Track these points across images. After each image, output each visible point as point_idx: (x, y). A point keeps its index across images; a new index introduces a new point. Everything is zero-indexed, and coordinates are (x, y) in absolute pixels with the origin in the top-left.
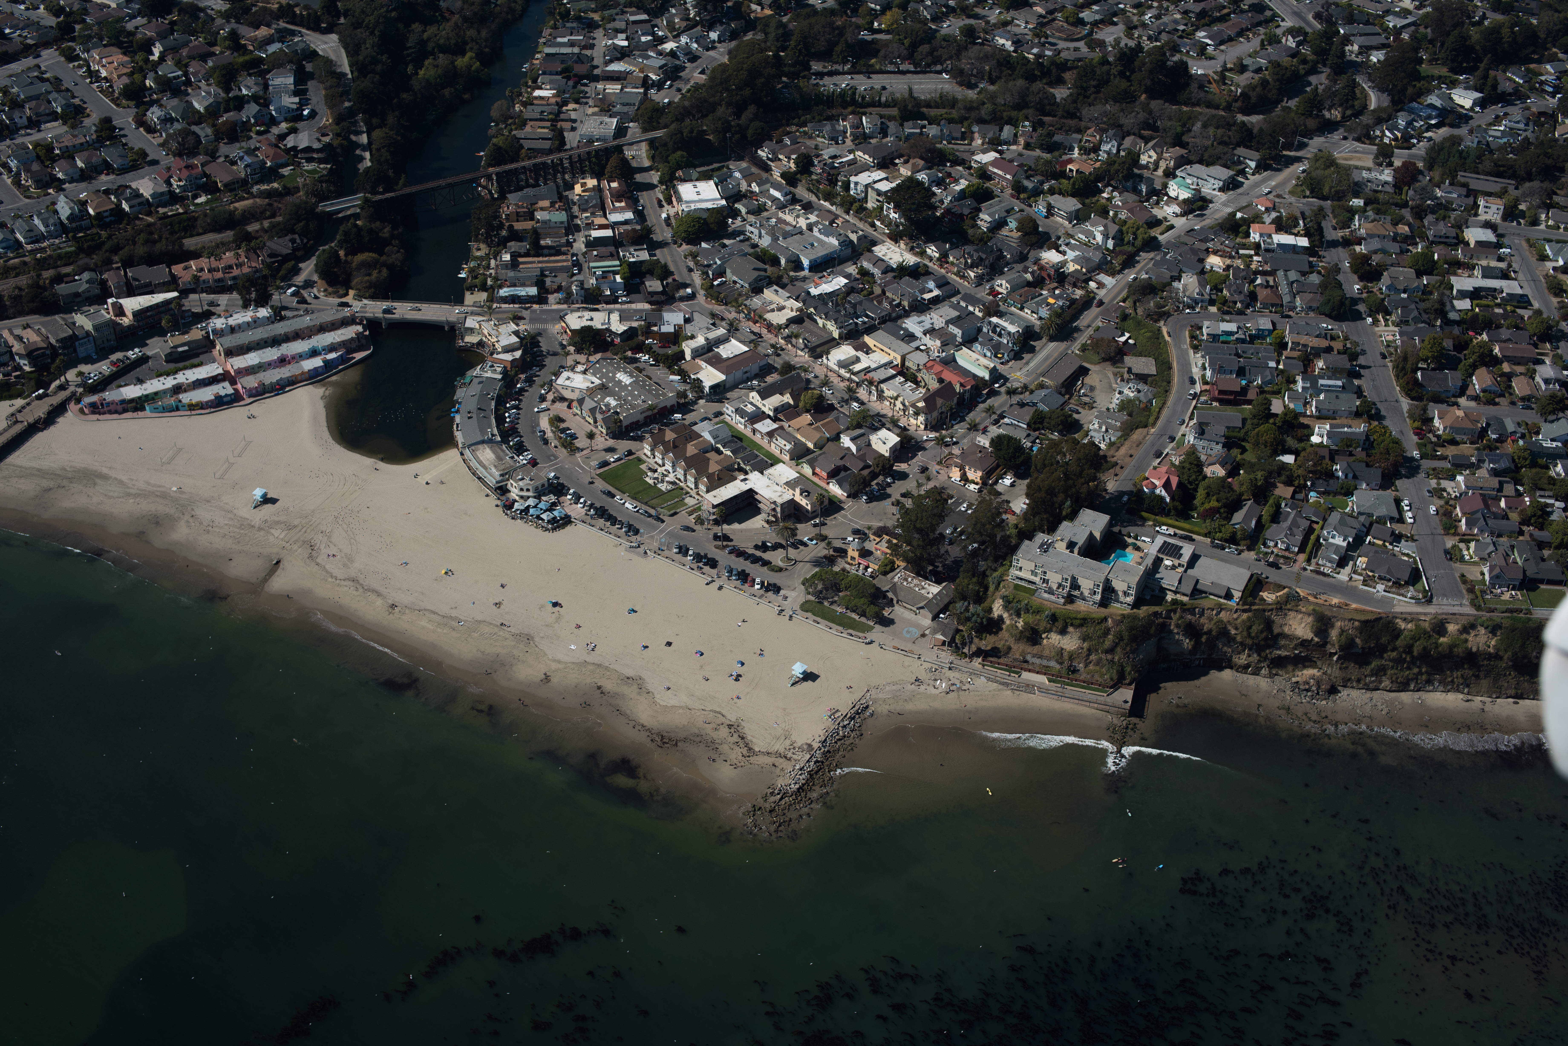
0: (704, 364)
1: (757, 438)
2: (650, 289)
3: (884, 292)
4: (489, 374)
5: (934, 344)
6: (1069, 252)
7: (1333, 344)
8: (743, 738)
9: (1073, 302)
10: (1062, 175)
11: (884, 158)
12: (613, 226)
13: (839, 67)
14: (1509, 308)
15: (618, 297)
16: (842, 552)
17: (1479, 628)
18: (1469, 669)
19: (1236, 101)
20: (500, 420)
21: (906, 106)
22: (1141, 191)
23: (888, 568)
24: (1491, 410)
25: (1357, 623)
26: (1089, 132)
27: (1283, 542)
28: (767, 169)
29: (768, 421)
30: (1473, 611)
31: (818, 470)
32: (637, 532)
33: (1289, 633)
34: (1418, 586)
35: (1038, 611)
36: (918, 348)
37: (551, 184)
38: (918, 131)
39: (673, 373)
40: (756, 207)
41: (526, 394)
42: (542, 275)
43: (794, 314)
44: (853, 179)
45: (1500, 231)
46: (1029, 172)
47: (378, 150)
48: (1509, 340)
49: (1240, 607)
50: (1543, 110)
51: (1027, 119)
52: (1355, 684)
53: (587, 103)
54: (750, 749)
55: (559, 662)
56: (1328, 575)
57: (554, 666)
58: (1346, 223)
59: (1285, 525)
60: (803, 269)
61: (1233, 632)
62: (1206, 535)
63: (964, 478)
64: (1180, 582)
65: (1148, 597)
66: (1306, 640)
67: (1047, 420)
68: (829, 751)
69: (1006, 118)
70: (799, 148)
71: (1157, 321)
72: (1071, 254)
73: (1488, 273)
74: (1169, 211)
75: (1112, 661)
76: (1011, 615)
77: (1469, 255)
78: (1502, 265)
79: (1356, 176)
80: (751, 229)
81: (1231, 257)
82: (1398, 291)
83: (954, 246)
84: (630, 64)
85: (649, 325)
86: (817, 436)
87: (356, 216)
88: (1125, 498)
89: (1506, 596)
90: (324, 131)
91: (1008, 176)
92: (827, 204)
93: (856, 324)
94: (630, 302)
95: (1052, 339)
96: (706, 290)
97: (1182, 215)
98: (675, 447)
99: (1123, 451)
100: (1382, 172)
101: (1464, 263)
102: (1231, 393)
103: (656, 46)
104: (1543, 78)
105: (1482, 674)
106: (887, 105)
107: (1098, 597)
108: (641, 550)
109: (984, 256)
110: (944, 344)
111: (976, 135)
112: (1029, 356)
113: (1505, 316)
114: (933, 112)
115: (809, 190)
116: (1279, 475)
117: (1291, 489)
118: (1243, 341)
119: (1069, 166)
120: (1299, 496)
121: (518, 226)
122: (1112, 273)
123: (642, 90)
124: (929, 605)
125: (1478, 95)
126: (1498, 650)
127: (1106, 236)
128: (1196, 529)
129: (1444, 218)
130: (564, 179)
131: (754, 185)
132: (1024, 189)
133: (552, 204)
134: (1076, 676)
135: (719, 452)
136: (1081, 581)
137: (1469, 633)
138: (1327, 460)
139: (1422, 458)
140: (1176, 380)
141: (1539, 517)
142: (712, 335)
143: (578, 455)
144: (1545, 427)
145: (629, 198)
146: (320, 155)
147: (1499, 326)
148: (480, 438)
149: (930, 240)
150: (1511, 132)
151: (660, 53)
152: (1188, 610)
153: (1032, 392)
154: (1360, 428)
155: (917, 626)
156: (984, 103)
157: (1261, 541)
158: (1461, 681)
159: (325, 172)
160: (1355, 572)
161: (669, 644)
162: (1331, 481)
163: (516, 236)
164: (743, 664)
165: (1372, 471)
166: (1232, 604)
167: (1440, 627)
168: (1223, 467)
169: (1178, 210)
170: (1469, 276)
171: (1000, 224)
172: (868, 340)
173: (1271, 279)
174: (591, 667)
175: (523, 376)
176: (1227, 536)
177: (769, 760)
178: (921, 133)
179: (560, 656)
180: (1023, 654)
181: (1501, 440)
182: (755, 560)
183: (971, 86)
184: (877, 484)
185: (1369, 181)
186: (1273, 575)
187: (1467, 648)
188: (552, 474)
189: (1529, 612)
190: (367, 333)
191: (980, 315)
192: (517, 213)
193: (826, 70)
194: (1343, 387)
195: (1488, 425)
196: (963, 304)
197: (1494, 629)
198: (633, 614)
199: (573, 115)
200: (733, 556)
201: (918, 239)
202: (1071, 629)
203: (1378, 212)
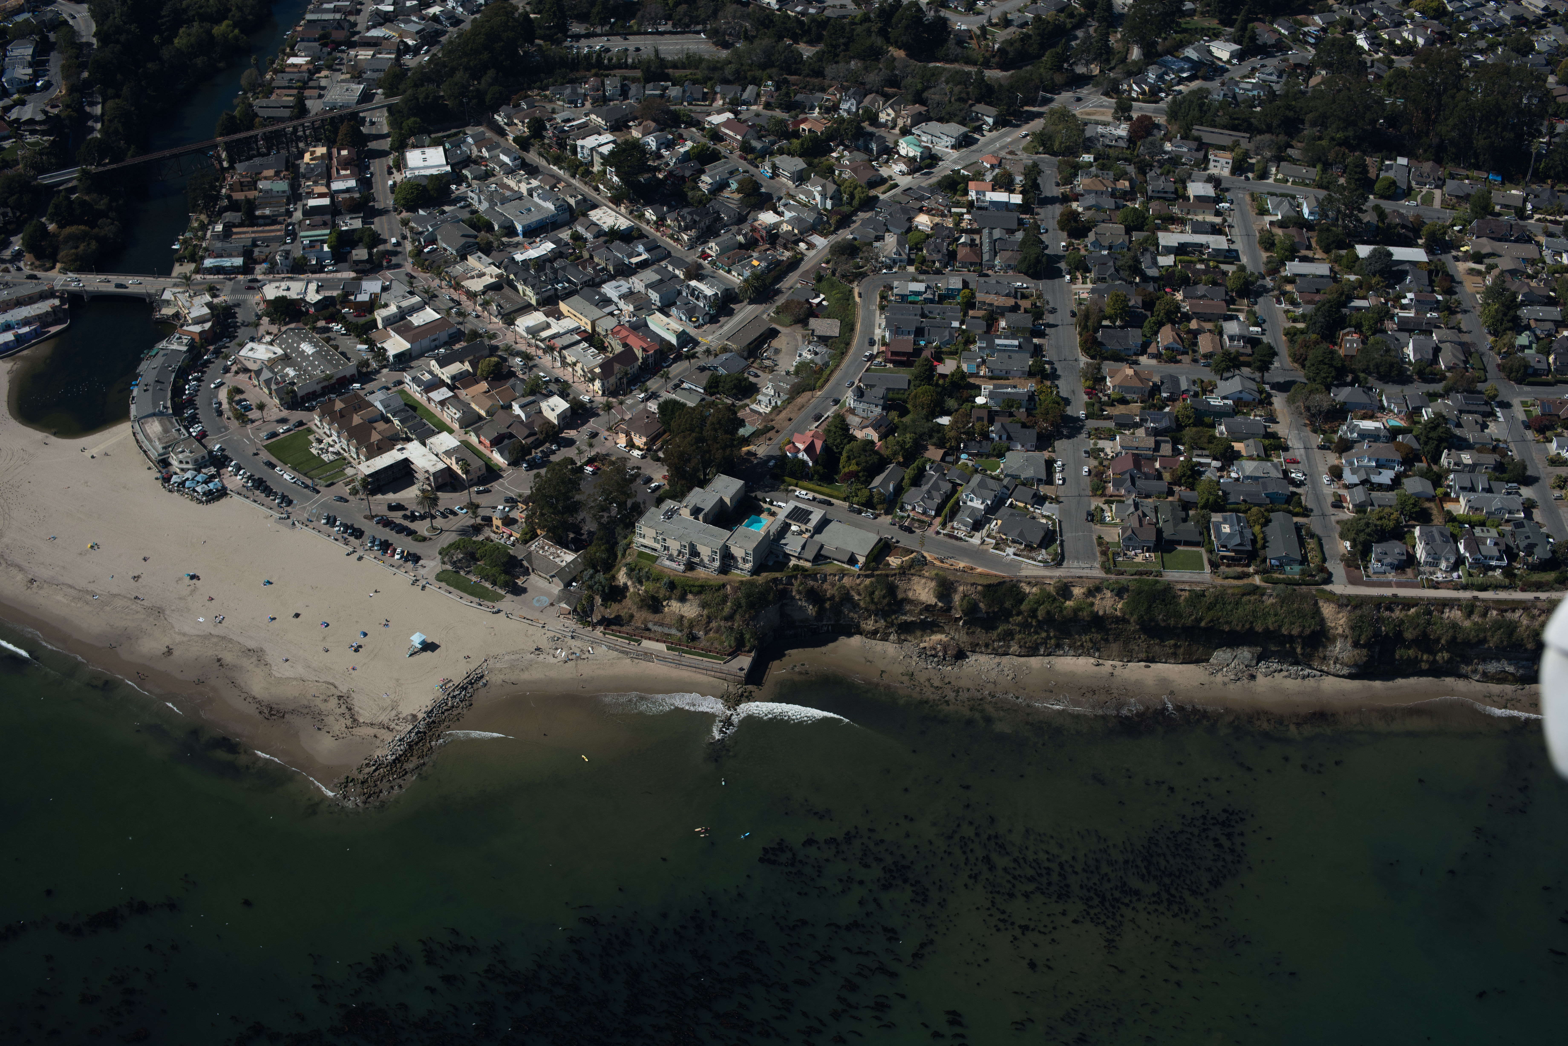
0: (392, 333)
1: (432, 407)
2: (355, 258)
3: (591, 257)
4: (175, 347)
5: (628, 308)
6: (786, 213)
7: (1020, 302)
8: (350, 709)
9: (779, 263)
10: (796, 134)
11: (616, 120)
12: (332, 195)
13: (598, 30)
14: (1211, 264)
15: (325, 266)
16: (488, 520)
17: (1105, 591)
18: (1097, 632)
19: (994, 56)
20: (178, 391)
21: (649, 68)
22: (872, 149)
23: (530, 536)
24: (1171, 368)
25: (979, 588)
26: (831, 90)
27: (920, 506)
28: (502, 133)
29: (445, 389)
30: (1101, 574)
31: (482, 438)
32: (290, 503)
33: (914, 598)
34: (1051, 549)
35: (657, 580)
36: (611, 314)
37: (284, 152)
38: (658, 92)
39: (362, 343)
40: (483, 173)
41: (211, 366)
42: (254, 244)
43: (493, 280)
44: (579, 143)
45: (1223, 185)
46: (760, 132)
47: (110, 121)
48: (1204, 296)
49: (862, 572)
50: (1298, 62)
51: (770, 78)
52: (983, 649)
53: (340, 70)
54: (355, 720)
55: (184, 635)
56: (961, 539)
57: (179, 638)
58: (1068, 180)
59: (925, 488)
60: (517, 235)
61: (856, 598)
62: (845, 500)
63: (631, 445)
64: (803, 547)
65: (770, 563)
66: (930, 605)
67: (721, 384)
68: (434, 722)
69: (750, 78)
70: (534, 112)
71: (851, 282)
72: (788, 215)
73: (1199, 228)
74: (896, 169)
75: (731, 628)
76: (633, 583)
77: (1185, 210)
78: (1218, 220)
79: (1089, 132)
80: (472, 195)
81: (943, 215)
82: (1104, 248)
83: (671, 209)
84: (390, 29)
85: (346, 295)
86: (489, 403)
87: (73, 190)
88: (771, 464)
89: (1139, 559)
90: (55, 103)
91: (739, 137)
92: (555, 168)
93: (556, 289)
94: (336, 271)
95: (752, 302)
96: (412, 257)
97: (909, 174)
98: (342, 416)
99: (783, 415)
100: (1118, 127)
101: (1179, 218)
102: (904, 354)
103: (421, 11)
104: (1306, 29)
105: (1111, 638)
106: (633, 67)
107: (717, 564)
108: (290, 521)
109: (697, 219)
110: (638, 308)
111: (719, 96)
112: (726, 318)
113: (1205, 272)
114: (678, 73)
115: (540, 154)
116: (931, 437)
117: (941, 452)
118: (931, 301)
119: (802, 126)
120: (949, 459)
121: (238, 196)
122: (824, 235)
123: (393, 56)
124: (560, 573)
125: (1236, 47)
126: (1124, 614)
127: (824, 196)
128: (835, 493)
129: (1169, 172)
130: (297, 147)
131: (484, 150)
132: (752, 150)
133: (277, 174)
134: (697, 643)
135: (388, 421)
136: (700, 548)
137: (1095, 597)
138: (986, 422)
139: (1087, 417)
140: (855, 342)
141: (1189, 477)
142: (405, 304)
143: (249, 426)
144: (1221, 384)
145: (356, 166)
146: (43, 127)
147: (1196, 283)
148: (151, 411)
149: (649, 203)
150: (1264, 85)
151: (423, 18)
152: (810, 575)
153: (716, 355)
154: (1027, 386)
155: (548, 594)
156: (730, 63)
157: (898, 505)
158: (1090, 645)
159: (47, 144)
160: (988, 536)
161: (297, 615)
162: (984, 442)
163: (234, 206)
164: (365, 635)
165: (1027, 431)
166: (855, 569)
167: (1065, 590)
168: (875, 430)
169: (904, 168)
170: (1182, 232)
171: (720, 186)
172: (563, 307)
173: (977, 237)
174: (215, 640)
175: (212, 348)
176: (863, 500)
177: (371, 731)
178: (662, 96)
179: (187, 629)
180: (645, 622)
181: (1172, 399)
182: (401, 530)
183: (725, 45)
184: (542, 451)
185: (1102, 136)
186: (905, 540)
187: (1092, 612)
188: (218, 446)
189: (1159, 574)
190: (67, 306)
191: (682, 277)
192: (241, 183)
193: (583, 32)
194: (1020, 346)
195: (1162, 383)
196: (670, 268)
197: (1120, 592)
198: (269, 586)
199: (323, 83)
200: (380, 526)
201: (637, 202)
202: (690, 596)
203: (1103, 167)
